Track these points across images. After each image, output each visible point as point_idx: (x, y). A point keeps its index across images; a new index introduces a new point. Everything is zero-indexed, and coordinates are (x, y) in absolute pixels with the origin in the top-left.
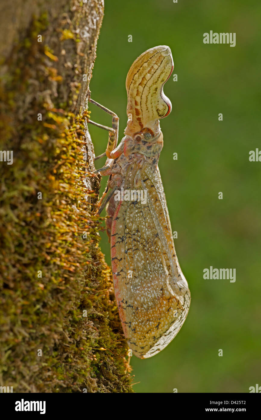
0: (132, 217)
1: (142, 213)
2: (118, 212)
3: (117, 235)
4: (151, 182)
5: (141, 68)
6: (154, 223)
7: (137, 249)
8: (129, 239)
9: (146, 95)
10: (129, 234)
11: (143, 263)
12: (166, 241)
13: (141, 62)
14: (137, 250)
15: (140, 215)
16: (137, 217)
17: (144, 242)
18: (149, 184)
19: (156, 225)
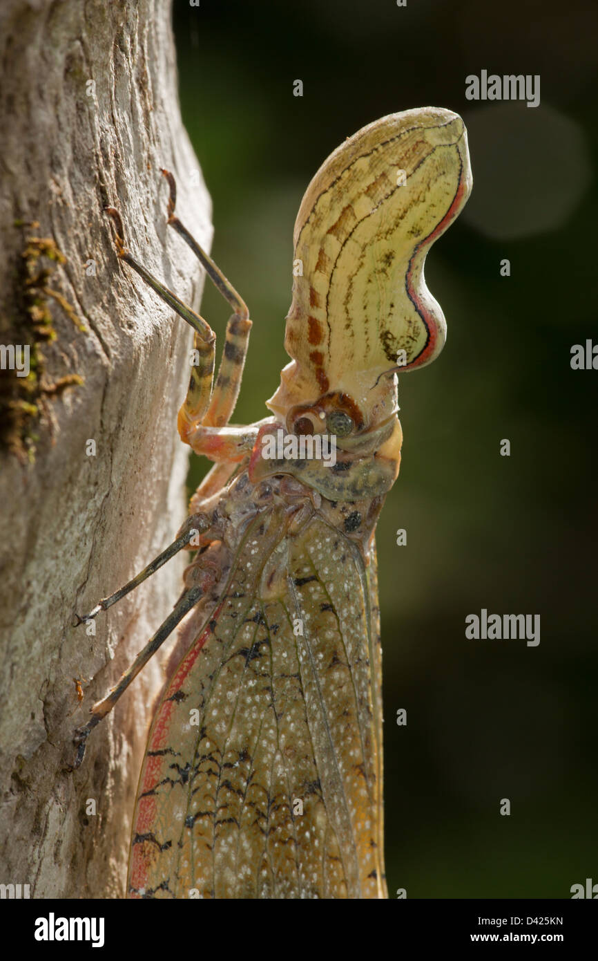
0: (233, 700)
1: (272, 695)
2: (185, 674)
3: (168, 756)
4: (326, 593)
5: (346, 174)
6: (310, 738)
7: (230, 820)
8: (209, 779)
9: (348, 273)
10: (212, 759)
11: (246, 876)
12: (352, 815)
13: (352, 154)
14: (233, 824)
15: (263, 701)
16: (250, 706)
17: (261, 800)
18: (315, 597)
19: (316, 748)
